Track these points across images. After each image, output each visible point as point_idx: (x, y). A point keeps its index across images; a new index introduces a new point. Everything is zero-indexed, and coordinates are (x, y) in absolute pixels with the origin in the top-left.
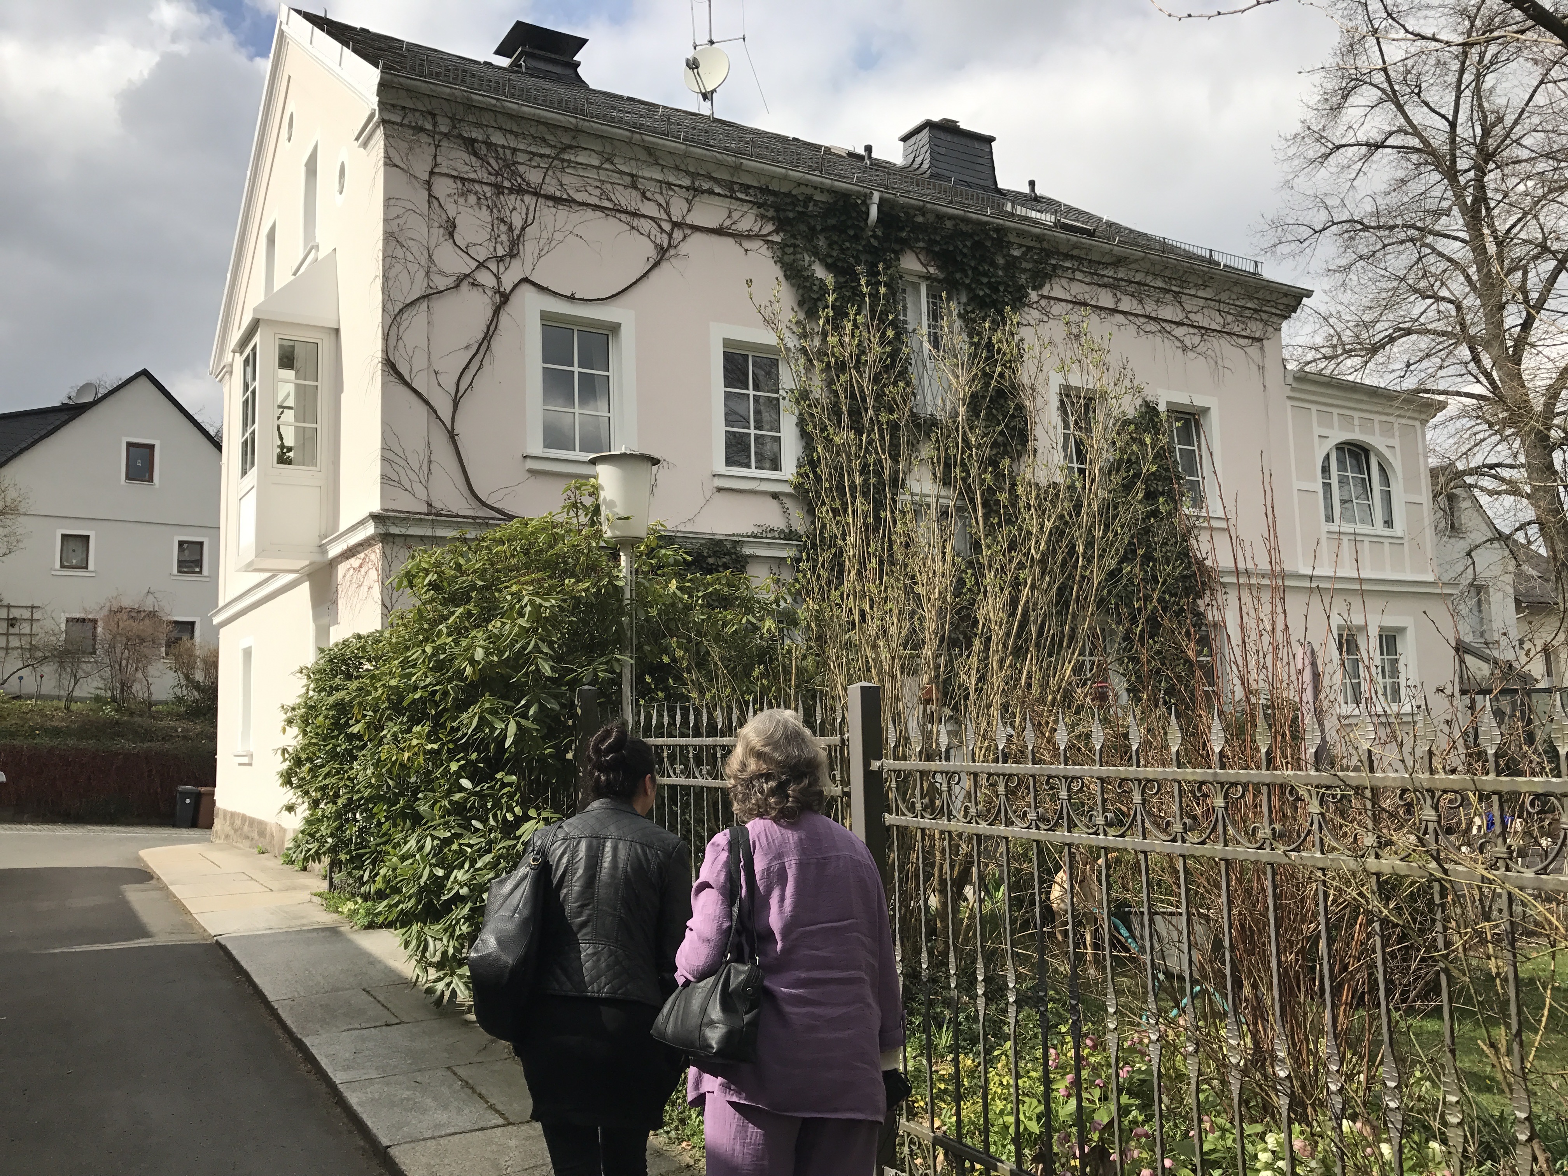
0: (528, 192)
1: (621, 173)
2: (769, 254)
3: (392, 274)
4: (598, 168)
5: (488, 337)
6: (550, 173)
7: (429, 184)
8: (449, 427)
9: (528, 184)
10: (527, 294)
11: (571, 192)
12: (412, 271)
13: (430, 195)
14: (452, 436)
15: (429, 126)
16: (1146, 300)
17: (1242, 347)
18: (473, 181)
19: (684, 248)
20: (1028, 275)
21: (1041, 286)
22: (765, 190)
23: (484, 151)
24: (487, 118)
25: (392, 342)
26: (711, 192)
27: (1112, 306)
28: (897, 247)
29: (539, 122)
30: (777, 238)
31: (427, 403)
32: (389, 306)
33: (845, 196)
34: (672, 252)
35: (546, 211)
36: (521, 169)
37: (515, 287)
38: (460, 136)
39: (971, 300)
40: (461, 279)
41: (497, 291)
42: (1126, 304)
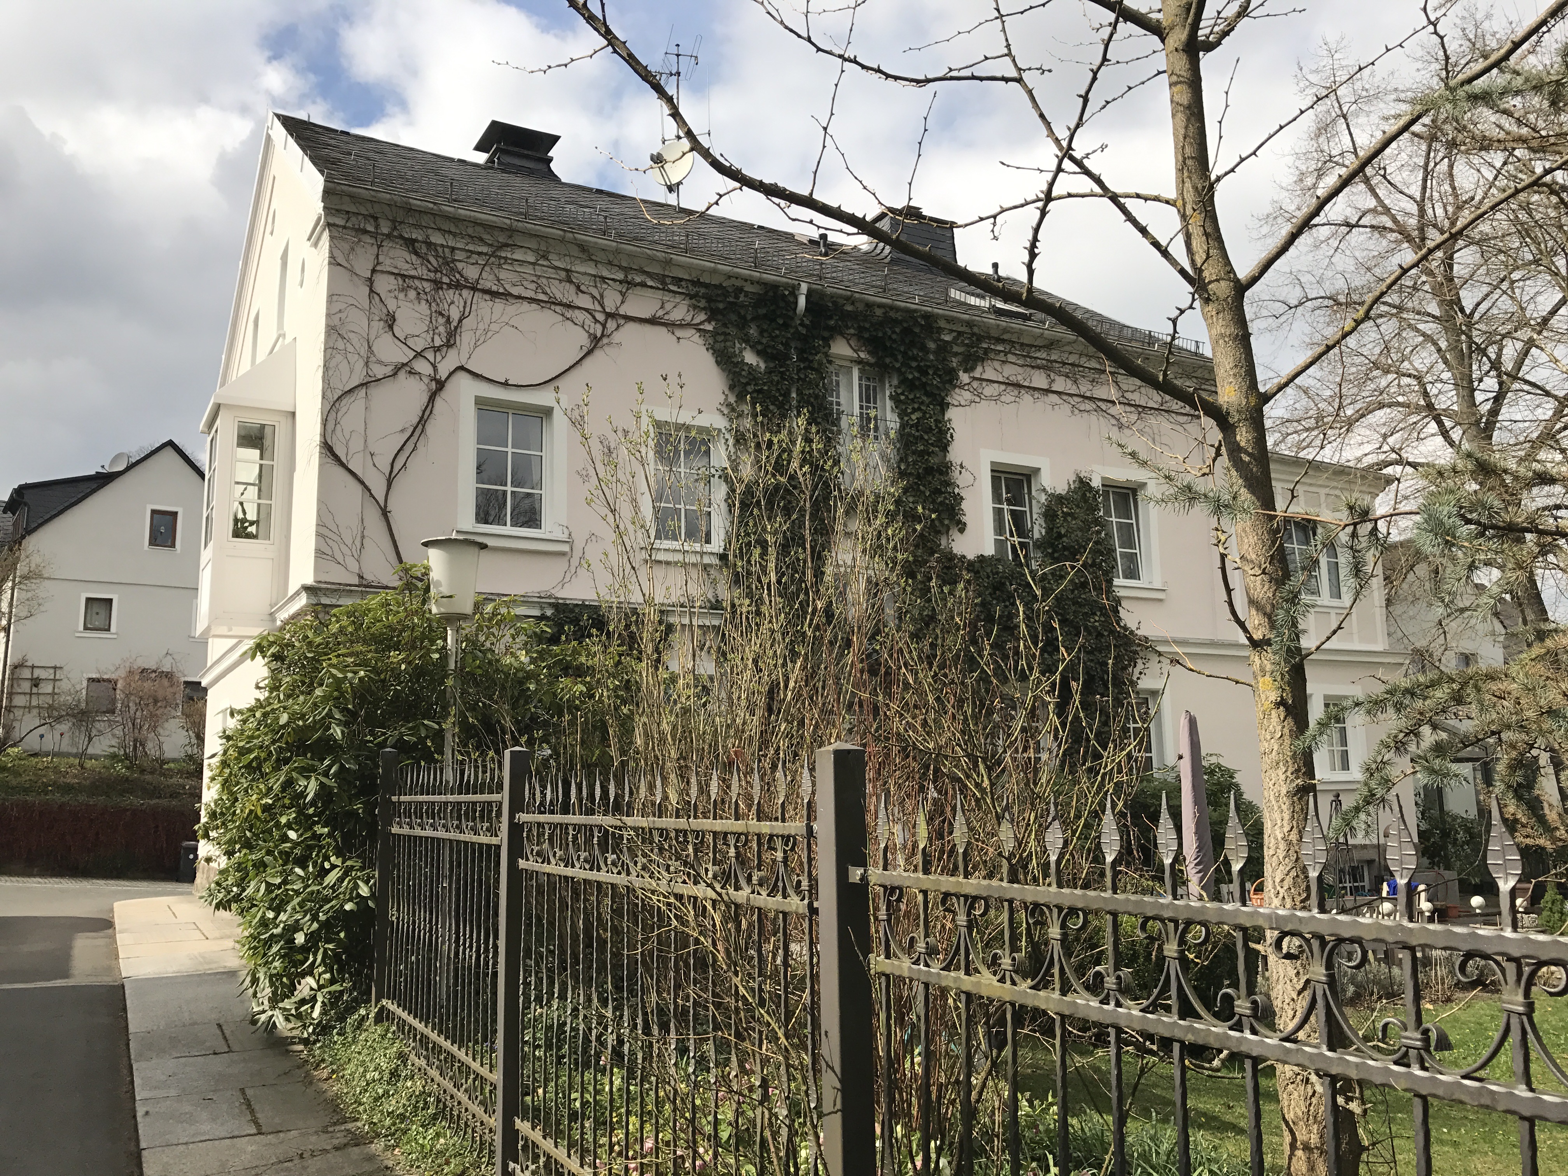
0: (466, 287)
1: (556, 268)
2: (701, 341)
3: (333, 364)
4: (534, 264)
5: (422, 422)
6: (487, 268)
7: (370, 281)
8: (382, 504)
9: (466, 280)
10: (463, 379)
11: (507, 287)
12: (352, 361)
13: (371, 291)
14: (385, 513)
15: (370, 228)
16: (1081, 381)
17: (1181, 424)
18: (413, 277)
19: (617, 337)
20: (960, 358)
21: (973, 369)
22: (697, 283)
23: (424, 250)
24: (425, 220)
25: (330, 425)
26: (643, 285)
27: (1045, 387)
28: (826, 334)
29: (476, 223)
30: (709, 327)
31: (362, 483)
32: (329, 393)
33: (775, 287)
34: (605, 340)
35: (483, 304)
36: (460, 266)
37: (451, 374)
38: (401, 237)
39: (903, 381)
40: (398, 368)
41: (434, 379)
42: (1060, 384)
